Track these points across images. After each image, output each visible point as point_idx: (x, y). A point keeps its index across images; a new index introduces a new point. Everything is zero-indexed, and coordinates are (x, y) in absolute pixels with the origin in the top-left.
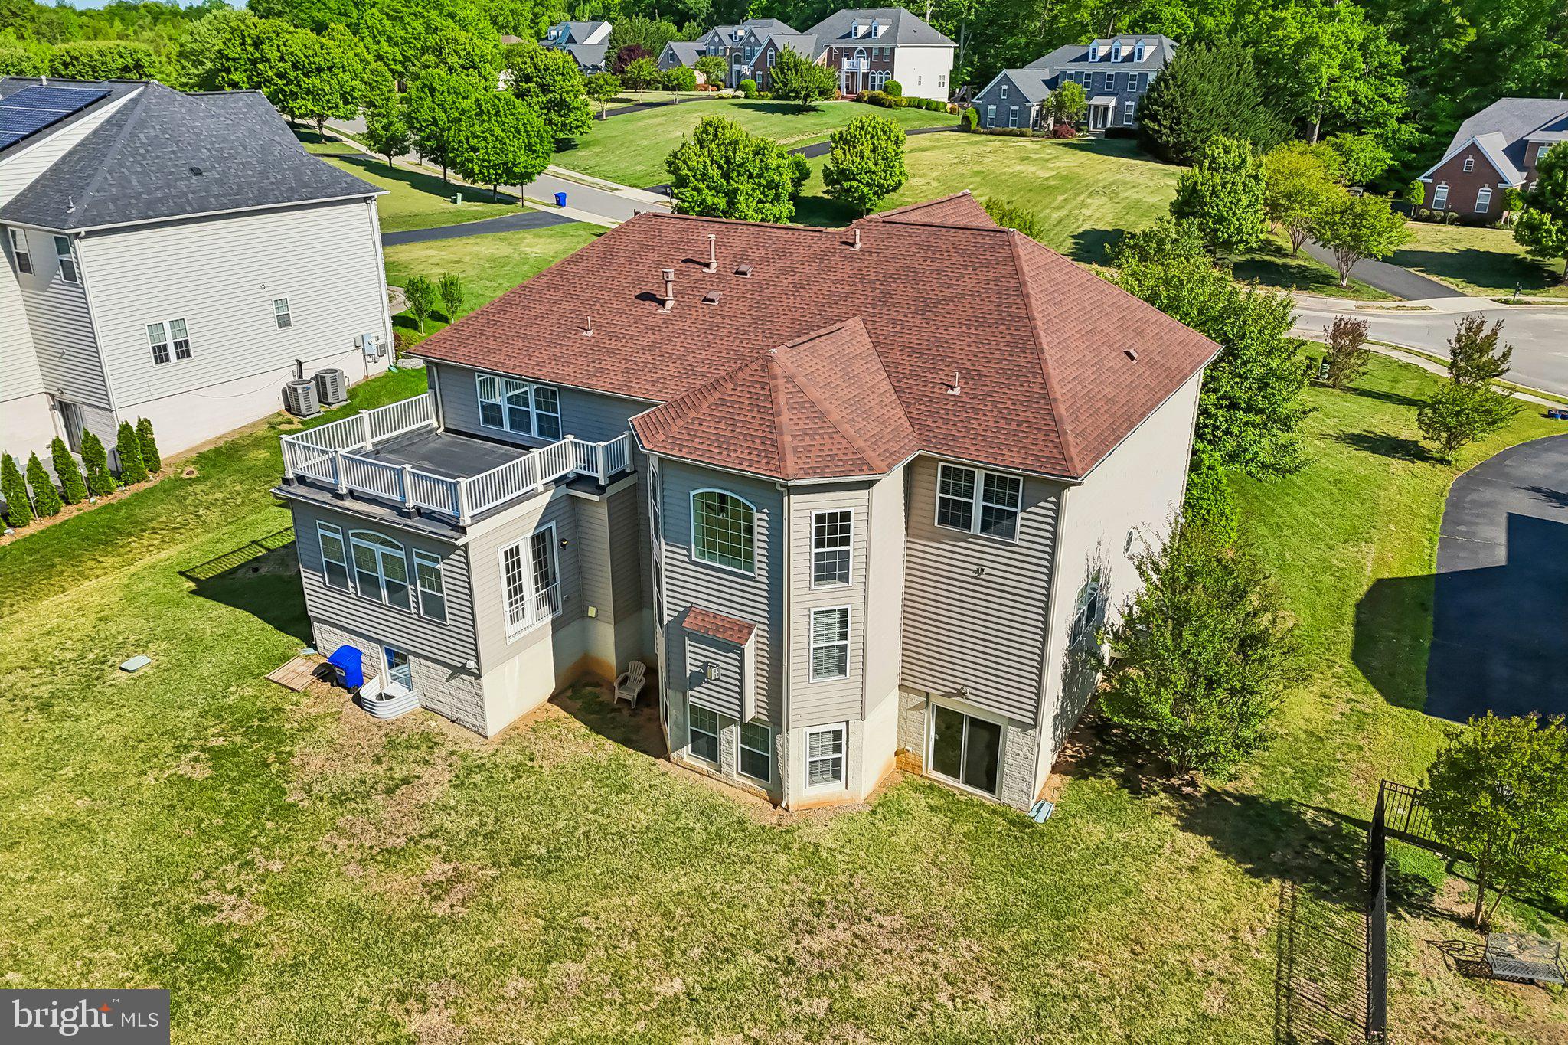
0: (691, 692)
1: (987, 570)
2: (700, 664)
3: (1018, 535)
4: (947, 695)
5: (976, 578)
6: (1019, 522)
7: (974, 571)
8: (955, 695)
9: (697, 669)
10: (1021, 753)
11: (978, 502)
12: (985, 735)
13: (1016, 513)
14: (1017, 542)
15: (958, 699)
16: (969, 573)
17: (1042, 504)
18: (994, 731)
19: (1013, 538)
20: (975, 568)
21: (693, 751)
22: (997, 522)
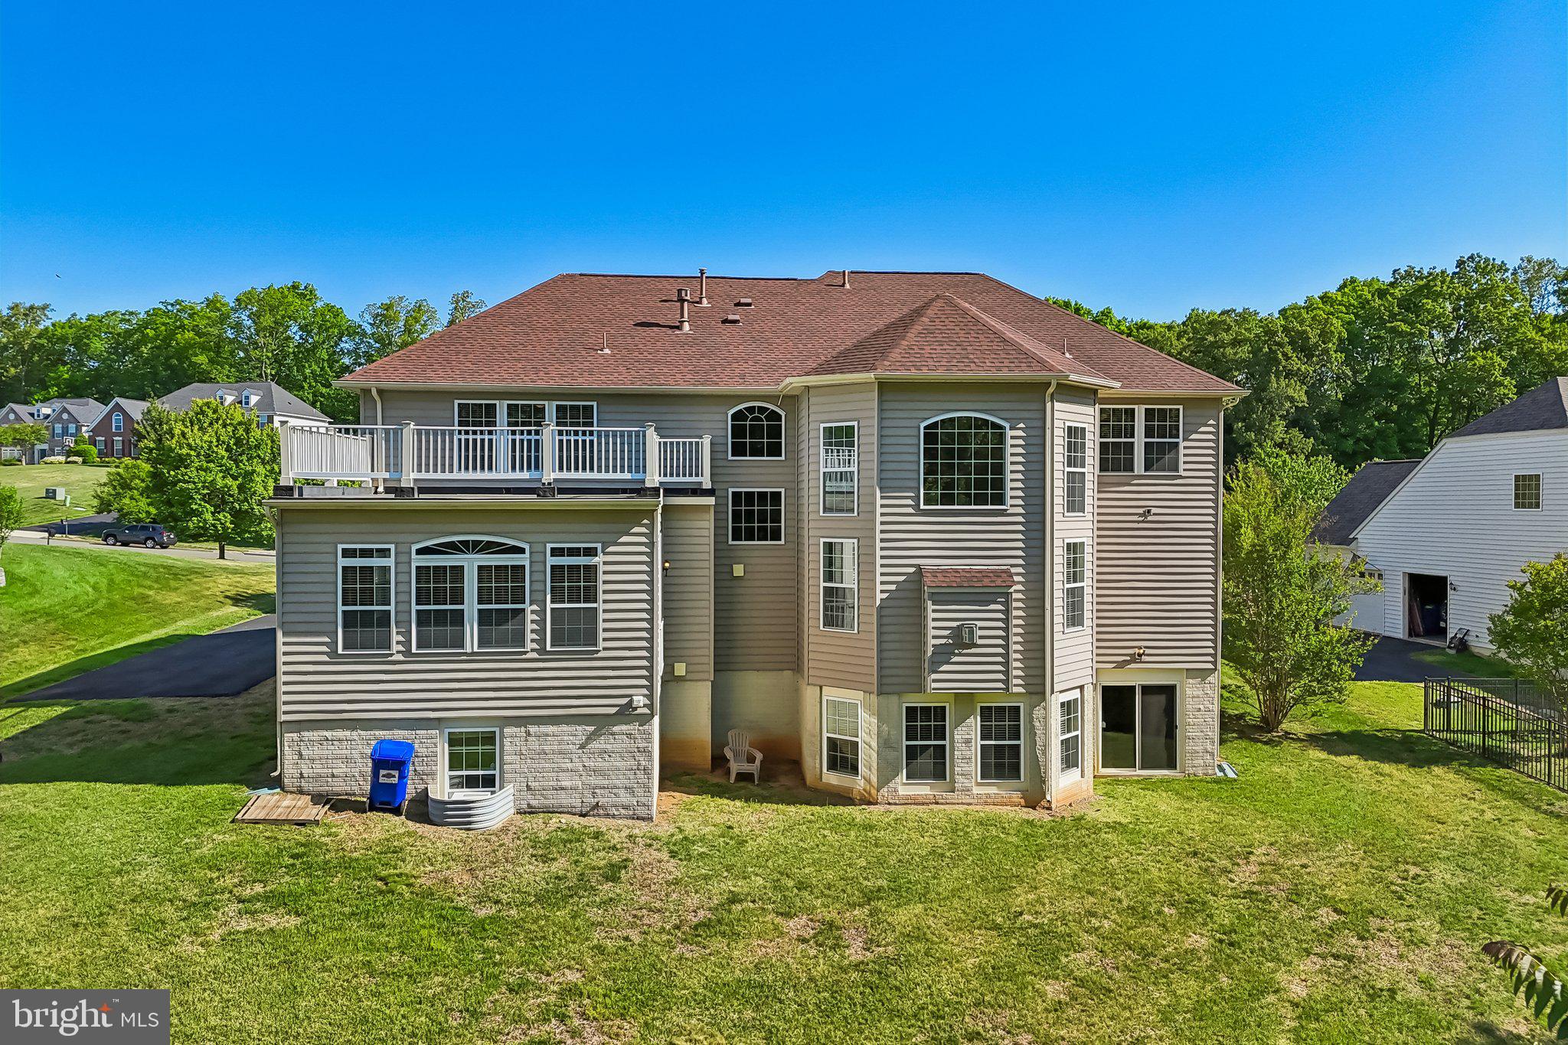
0: (934, 676)
1: (1154, 511)
2: (946, 633)
3: (1182, 466)
4: (1121, 665)
5: (1143, 522)
6: (1182, 451)
7: (1140, 515)
8: (1128, 662)
9: (943, 641)
10: (1202, 707)
11: (1139, 440)
12: (1162, 699)
13: (1177, 444)
14: (1182, 473)
15: (1133, 666)
16: (1135, 518)
17: (1202, 429)
18: (1169, 691)
19: (1177, 470)
20: (1141, 511)
21: (908, 778)
22: (1161, 456)
